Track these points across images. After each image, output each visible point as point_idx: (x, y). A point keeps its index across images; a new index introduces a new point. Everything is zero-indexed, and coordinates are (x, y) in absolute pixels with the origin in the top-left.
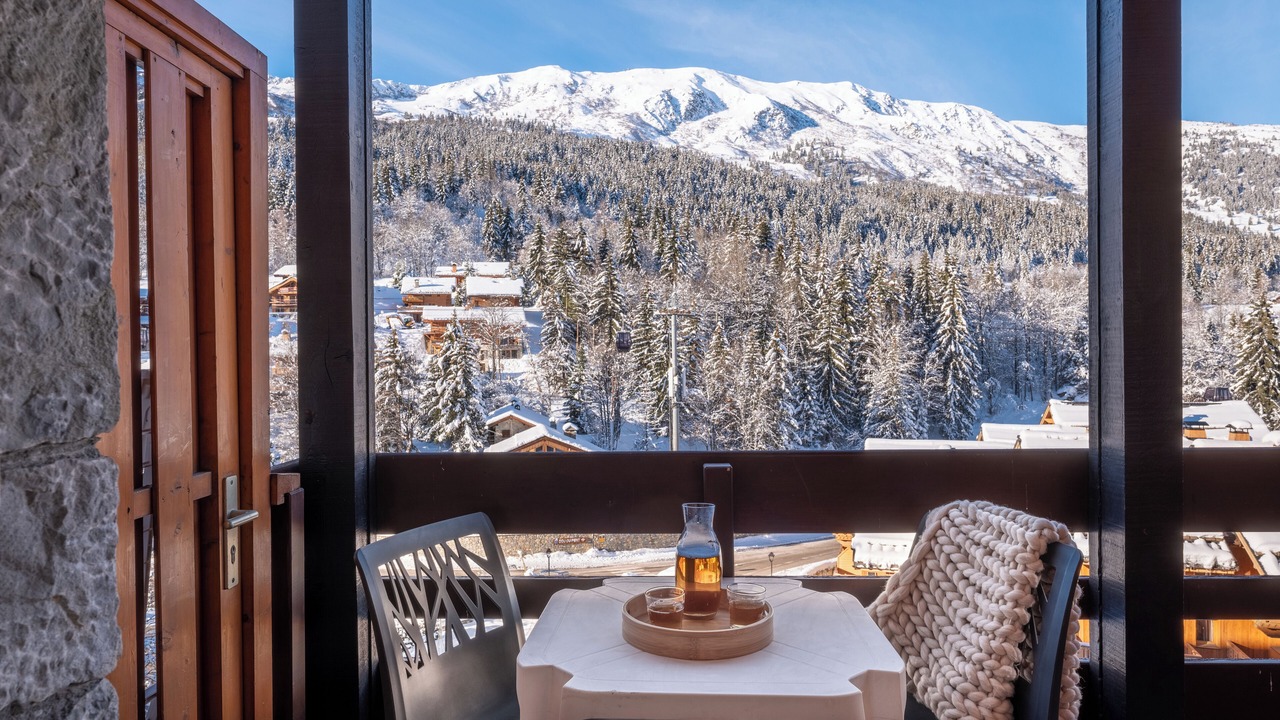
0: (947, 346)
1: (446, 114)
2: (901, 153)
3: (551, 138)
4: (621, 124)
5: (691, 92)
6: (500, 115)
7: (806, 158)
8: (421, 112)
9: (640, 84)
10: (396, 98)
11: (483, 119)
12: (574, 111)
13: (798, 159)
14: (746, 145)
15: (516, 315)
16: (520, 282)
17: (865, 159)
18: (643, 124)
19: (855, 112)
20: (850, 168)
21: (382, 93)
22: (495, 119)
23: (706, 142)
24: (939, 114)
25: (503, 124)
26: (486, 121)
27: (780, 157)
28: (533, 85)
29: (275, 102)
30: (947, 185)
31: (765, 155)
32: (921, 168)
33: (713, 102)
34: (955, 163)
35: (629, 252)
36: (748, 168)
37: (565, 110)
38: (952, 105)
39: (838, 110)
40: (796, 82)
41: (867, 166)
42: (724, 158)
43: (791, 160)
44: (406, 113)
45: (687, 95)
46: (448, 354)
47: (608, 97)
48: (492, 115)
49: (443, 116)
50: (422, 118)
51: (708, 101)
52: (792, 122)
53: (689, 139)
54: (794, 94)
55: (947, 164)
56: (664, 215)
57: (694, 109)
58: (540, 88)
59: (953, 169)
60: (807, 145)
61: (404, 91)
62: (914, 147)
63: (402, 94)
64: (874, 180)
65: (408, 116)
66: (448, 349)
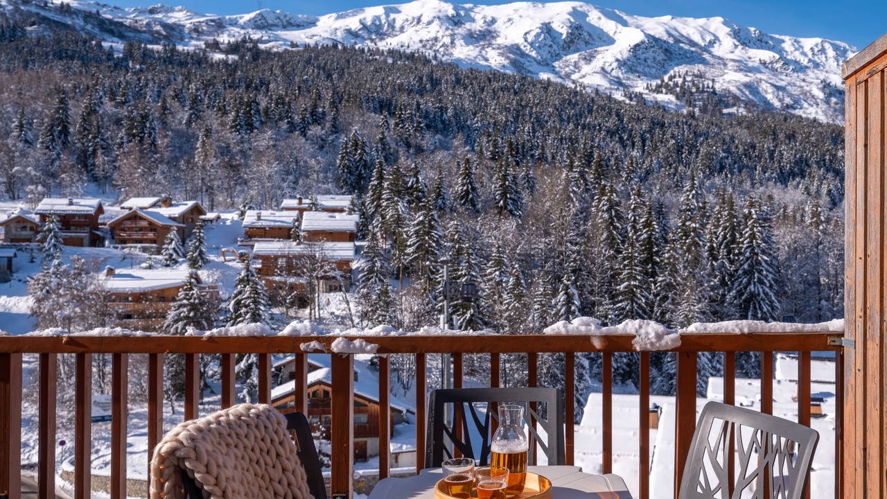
0: (747, 286)
1: (330, 44)
2: (769, 85)
3: (426, 70)
4: (501, 54)
5: (569, 25)
6: (383, 45)
7: (678, 89)
8: (307, 41)
9: (521, 16)
10: (284, 28)
11: (366, 49)
12: (456, 42)
13: (670, 90)
14: (621, 76)
15: (344, 250)
16: (355, 217)
17: (733, 89)
18: (523, 54)
19: (726, 47)
20: (719, 100)
21: (270, 22)
22: (378, 49)
23: (583, 72)
24: (807, 49)
25: (385, 53)
26: (369, 50)
27: (654, 88)
28: (417, 15)
29: (165, 30)
30: (811, 117)
31: (640, 86)
32: (788, 100)
33: (590, 35)
34: (820, 95)
35: (465, 188)
36: (623, 98)
37: (447, 40)
38: (819, 40)
39: (712, 43)
40: (669, 17)
41: (736, 98)
42: (599, 88)
43: (664, 90)
44: (292, 42)
45: (565, 28)
46: (239, 297)
47: (490, 28)
48: (376, 44)
49: (327, 45)
50: (307, 47)
51: (586, 34)
52: (666, 55)
53: (567, 69)
54: (667, 27)
55: (813, 97)
56: (517, 148)
57: (572, 41)
58: (425, 19)
59: (818, 100)
60: (680, 76)
61: (292, 21)
62: (782, 80)
63: (291, 24)
64: (742, 111)
65: (293, 45)
66: (240, 293)
